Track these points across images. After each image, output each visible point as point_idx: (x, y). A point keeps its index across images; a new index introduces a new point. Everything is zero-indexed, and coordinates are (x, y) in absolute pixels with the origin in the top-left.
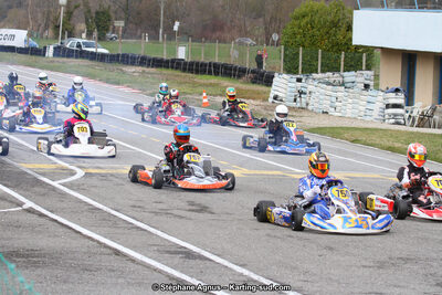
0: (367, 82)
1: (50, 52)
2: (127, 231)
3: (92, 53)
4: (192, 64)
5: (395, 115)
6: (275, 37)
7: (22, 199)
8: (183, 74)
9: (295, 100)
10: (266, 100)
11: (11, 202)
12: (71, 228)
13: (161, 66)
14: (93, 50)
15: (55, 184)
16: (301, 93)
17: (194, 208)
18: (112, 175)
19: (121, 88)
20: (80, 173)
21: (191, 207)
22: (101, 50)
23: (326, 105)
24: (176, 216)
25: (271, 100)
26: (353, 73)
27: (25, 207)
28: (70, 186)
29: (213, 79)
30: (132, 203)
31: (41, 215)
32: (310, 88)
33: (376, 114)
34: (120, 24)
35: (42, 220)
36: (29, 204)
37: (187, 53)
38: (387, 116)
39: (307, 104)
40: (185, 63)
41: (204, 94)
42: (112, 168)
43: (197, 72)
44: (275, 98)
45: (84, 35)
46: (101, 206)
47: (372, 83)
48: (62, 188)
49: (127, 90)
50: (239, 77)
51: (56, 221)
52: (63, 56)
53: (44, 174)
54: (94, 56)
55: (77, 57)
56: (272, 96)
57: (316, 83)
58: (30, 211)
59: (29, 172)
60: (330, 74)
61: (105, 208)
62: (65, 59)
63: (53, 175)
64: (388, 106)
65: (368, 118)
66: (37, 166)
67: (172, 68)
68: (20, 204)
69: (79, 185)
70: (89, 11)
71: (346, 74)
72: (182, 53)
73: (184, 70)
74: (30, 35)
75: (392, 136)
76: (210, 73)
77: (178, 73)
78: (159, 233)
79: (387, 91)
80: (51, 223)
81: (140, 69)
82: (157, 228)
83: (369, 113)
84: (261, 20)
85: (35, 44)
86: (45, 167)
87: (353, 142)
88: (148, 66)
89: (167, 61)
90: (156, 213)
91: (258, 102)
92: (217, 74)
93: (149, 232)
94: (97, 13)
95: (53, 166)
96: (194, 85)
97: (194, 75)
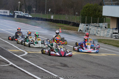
0: (106, 26)
1: (16, 17)
2: (42, 73)
3: (27, 17)
4: (55, 20)
5: (115, 36)
6: (77, 13)
7: (9, 61)
8: (53, 23)
9: (86, 31)
10: (77, 31)
11: (5, 62)
12: (24, 72)
13: (47, 21)
14: (28, 16)
15: (19, 56)
16: (88, 29)
17: (62, 65)
18: (36, 54)
19: (36, 27)
20: (26, 53)
21: (61, 65)
22: (30, 16)
23: (95, 33)
24: (57, 68)
25: (79, 31)
26: (102, 24)
27: (10, 64)
28: (23, 57)
29: (62, 25)
30: (43, 63)
31: (15, 67)
32: (90, 28)
33: (110, 35)
34: (34, 9)
35: (15, 69)
36: (11, 63)
37: (54, 17)
38: (113, 36)
39: (89, 32)
40: (54, 20)
41: (60, 29)
42: (36, 51)
43: (57, 23)
44: (80, 30)
45: (24, 12)
46: (33, 64)
47: (107, 26)
48: (21, 58)
49: (38, 27)
50: (69, 24)
51: (20, 69)
52: (19, 18)
53: (15, 53)
54: (28, 18)
55: (23, 18)
56: (79, 29)
57: (92, 26)
58: (11, 66)
59: (11, 52)
60: (95, 24)
61: (35, 65)
62: (20, 19)
63: (18, 54)
64: (114, 33)
65: (107, 37)
66: (13, 50)
67: (50, 21)
68: (8, 63)
69: (26, 57)
70: (26, 6)
71: (100, 24)
72: (52, 17)
73: (53, 22)
74: (10, 12)
75: (116, 42)
76: (60, 23)
77: (52, 23)
78: (53, 74)
79: (113, 29)
80: (18, 70)
81: (41, 21)
82: (52, 72)
83: (108, 35)
84: (72, 9)
85: (11, 14)
86: (16, 51)
87: (105, 44)
88: (43, 21)
89: (48, 20)
90: (51, 67)
91: (75, 32)
92: (62, 23)
93: (50, 74)
94: (28, 6)
95: (18, 51)
96: (57, 26)
97: (56, 24)
